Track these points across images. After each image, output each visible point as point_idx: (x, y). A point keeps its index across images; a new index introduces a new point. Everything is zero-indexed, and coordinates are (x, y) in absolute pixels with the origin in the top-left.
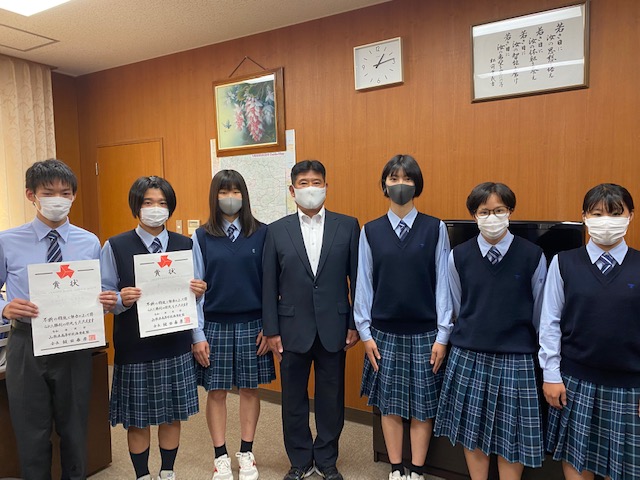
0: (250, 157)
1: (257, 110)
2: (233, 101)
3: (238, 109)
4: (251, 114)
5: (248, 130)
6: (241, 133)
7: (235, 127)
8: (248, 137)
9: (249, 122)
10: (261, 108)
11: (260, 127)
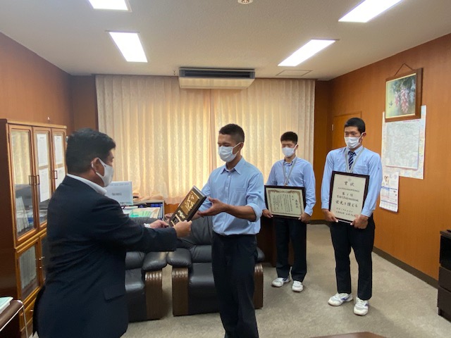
0: (402, 122)
1: (406, 95)
2: (394, 90)
3: (396, 95)
4: (403, 98)
5: (401, 106)
6: (397, 109)
7: (394, 105)
8: (400, 111)
9: (402, 102)
10: (408, 93)
11: (407, 104)
